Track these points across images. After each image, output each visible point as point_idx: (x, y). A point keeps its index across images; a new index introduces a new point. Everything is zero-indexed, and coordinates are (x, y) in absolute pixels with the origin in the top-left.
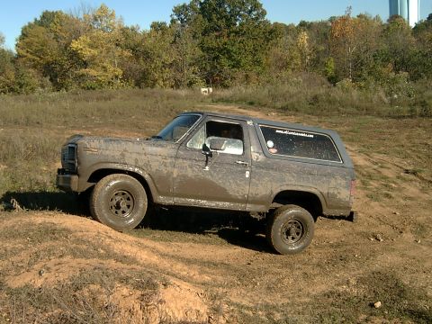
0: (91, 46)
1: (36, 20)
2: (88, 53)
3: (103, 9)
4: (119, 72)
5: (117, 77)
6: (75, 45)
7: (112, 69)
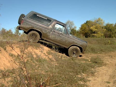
0: (95, 28)
1: (85, 23)
2: (94, 30)
3: (99, 19)
4: (103, 34)
5: (102, 36)
6: (91, 28)
7: (101, 34)
